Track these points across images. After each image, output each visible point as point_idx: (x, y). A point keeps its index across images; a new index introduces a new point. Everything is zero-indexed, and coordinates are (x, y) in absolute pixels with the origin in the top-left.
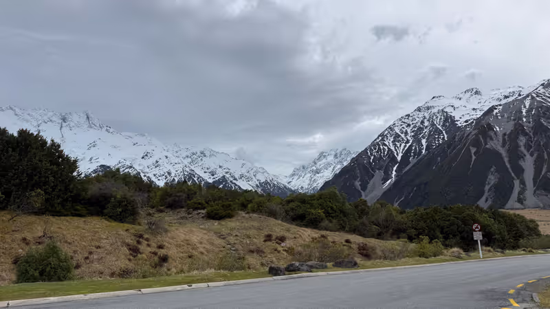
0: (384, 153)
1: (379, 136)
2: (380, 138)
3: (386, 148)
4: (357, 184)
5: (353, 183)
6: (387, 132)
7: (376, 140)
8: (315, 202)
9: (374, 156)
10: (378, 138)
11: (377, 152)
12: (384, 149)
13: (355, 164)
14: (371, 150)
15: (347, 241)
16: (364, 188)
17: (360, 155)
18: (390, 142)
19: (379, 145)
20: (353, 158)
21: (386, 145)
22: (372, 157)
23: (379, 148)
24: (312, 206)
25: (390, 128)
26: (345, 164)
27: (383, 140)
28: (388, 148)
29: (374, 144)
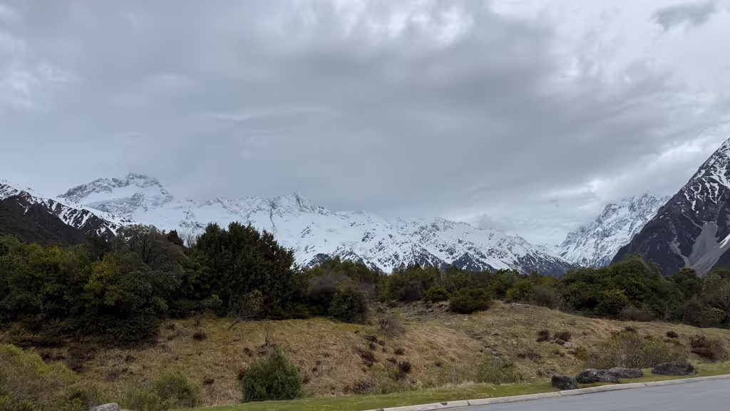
0: (714, 194)
1: (701, 168)
2: (703, 172)
3: (716, 185)
4: (675, 246)
5: (668, 247)
6: (712, 161)
7: (695, 176)
8: (609, 279)
9: (697, 200)
10: (699, 171)
11: (702, 193)
12: (712, 188)
13: (665, 216)
14: (690, 192)
15: (671, 335)
16: (687, 249)
17: (673, 201)
18: (722, 175)
19: (703, 183)
20: (662, 208)
21: (715, 181)
22: (694, 203)
23: (705, 189)
24: (605, 285)
25: (717, 153)
26: (649, 218)
27: (708, 173)
28: (719, 185)
29: (694, 182)
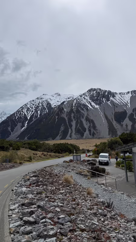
0: (22, 116)
1: (21, 108)
2: (21, 109)
3: (23, 113)
4: (9, 129)
5: (7, 128)
6: (24, 106)
7: (19, 109)
9: (18, 116)
10: (20, 108)
11: (20, 115)
12: (22, 114)
13: (9, 119)
14: (17, 114)
16: (12, 130)
17: (11, 115)
18: (25, 111)
19: (20, 112)
20: (8, 117)
21: (23, 112)
22: (17, 117)
23: (20, 113)
25: (25, 105)
26: (3, 119)
27: (22, 110)
28: (24, 113)
29: (18, 111)
